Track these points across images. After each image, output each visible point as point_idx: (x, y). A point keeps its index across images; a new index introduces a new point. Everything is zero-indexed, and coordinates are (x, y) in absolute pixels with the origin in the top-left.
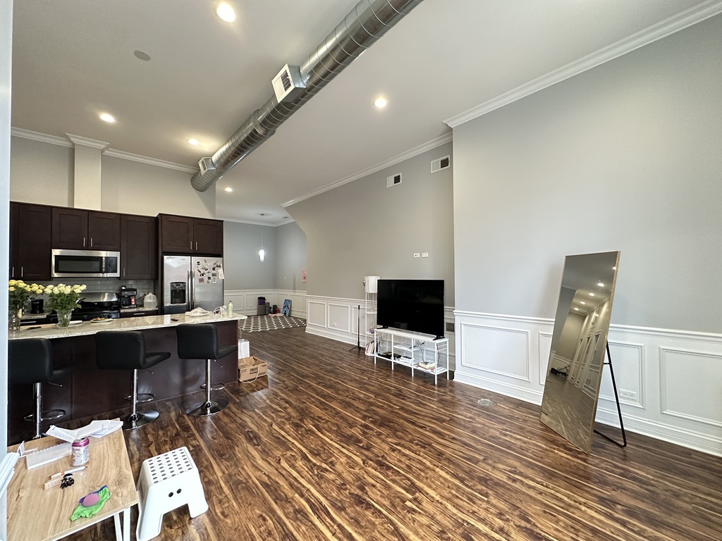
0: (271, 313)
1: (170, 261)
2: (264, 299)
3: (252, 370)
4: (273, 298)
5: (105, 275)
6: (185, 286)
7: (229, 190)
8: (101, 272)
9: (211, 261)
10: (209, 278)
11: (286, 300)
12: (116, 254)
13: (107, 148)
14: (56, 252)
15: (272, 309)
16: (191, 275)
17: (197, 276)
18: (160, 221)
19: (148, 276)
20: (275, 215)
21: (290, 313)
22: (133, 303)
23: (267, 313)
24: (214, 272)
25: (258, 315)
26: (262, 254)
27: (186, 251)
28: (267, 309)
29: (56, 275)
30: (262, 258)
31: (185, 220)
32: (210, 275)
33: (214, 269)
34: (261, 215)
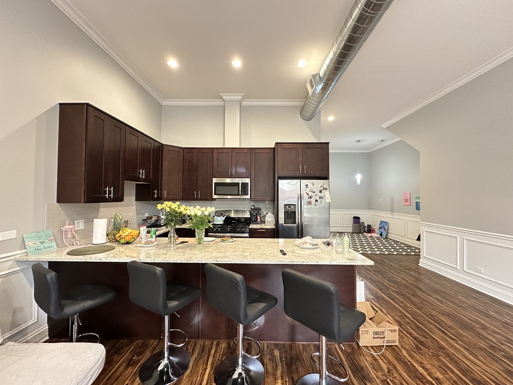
0: (365, 232)
1: (283, 185)
2: (359, 218)
3: (376, 333)
4: (367, 218)
5: (242, 197)
6: (295, 208)
7: (331, 118)
8: (238, 195)
9: (318, 183)
10: (317, 201)
11: (382, 222)
12: (248, 180)
13: (244, 98)
14: (215, 180)
15: (366, 229)
16: (301, 197)
17: (305, 199)
18: (276, 150)
19: (269, 198)
20: (370, 140)
21: (387, 235)
22: (259, 220)
23: (362, 231)
24: (321, 195)
25: (353, 233)
26: (359, 177)
27: (297, 175)
28: (362, 228)
29: (215, 197)
30: (359, 182)
31: (295, 146)
32: (317, 198)
33: (321, 191)
34: (357, 141)
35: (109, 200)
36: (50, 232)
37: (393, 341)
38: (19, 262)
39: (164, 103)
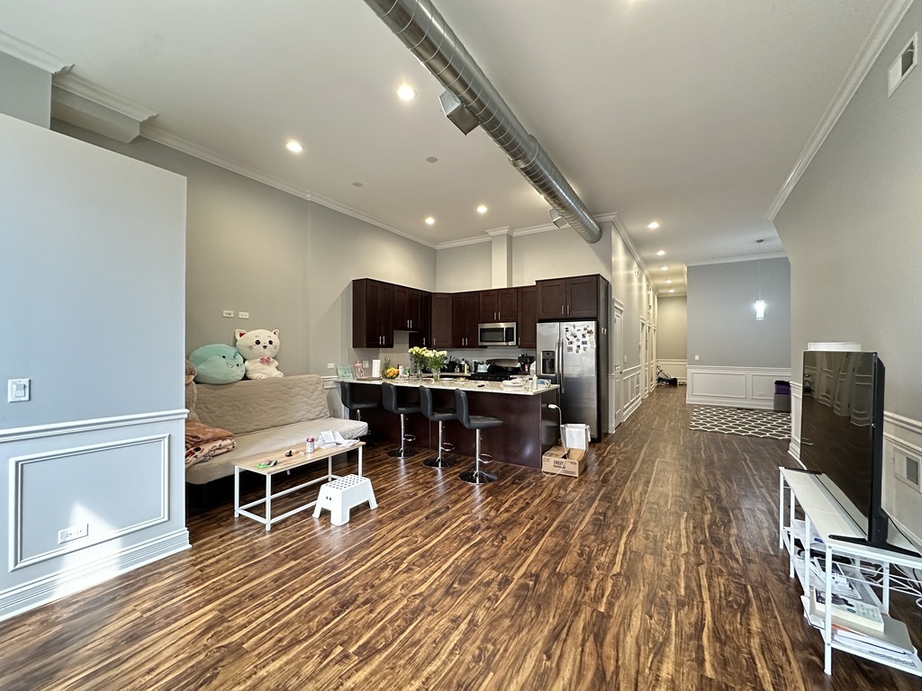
1: (541, 329)
5: (508, 343)
6: (555, 355)
8: (504, 341)
10: (579, 346)
12: (513, 325)
14: (480, 326)
16: (559, 343)
17: (566, 344)
18: (537, 288)
22: (527, 370)
24: (584, 340)
26: (759, 307)
27: (558, 316)
30: (760, 314)
31: (558, 283)
32: (580, 343)
33: (584, 336)
34: (758, 241)
35: (382, 346)
36: (349, 367)
37: (573, 473)
38: (335, 382)
39: (438, 247)
